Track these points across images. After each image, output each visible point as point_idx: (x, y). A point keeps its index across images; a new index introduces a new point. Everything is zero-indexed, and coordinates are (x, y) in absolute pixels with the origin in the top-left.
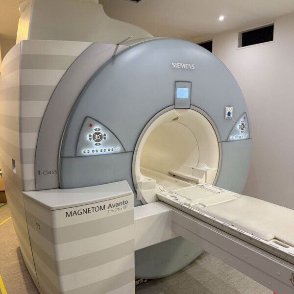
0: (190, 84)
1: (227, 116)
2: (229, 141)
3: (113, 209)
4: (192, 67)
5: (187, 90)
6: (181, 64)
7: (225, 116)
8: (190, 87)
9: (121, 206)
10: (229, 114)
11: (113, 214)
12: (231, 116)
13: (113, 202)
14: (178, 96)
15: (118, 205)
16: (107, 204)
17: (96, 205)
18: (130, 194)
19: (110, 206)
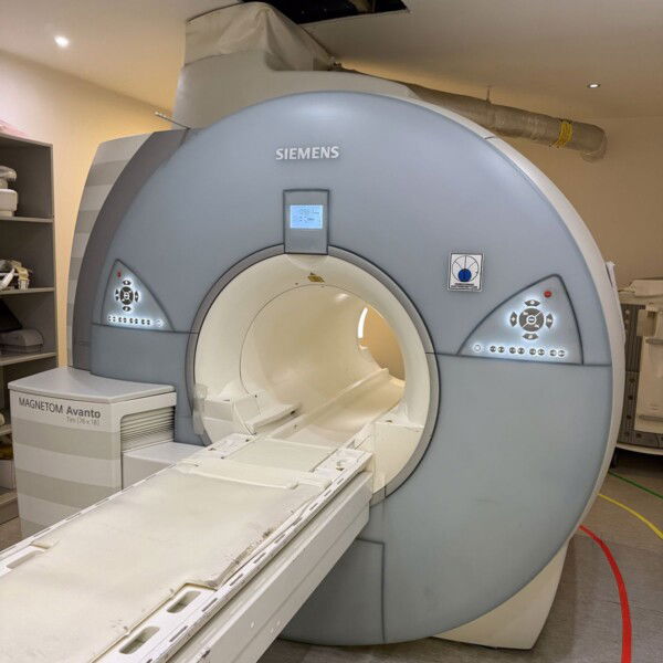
0: (324, 195)
1: (454, 280)
2: (464, 356)
3: (74, 416)
4: (331, 154)
5: (320, 209)
6: (300, 150)
7: (448, 279)
8: (325, 202)
9: (87, 418)
10: (465, 275)
11: (74, 425)
12: (475, 281)
13: (76, 406)
14: (292, 225)
15: (82, 413)
16: (66, 404)
17: (49, 400)
18: (105, 402)
19: (69, 410)
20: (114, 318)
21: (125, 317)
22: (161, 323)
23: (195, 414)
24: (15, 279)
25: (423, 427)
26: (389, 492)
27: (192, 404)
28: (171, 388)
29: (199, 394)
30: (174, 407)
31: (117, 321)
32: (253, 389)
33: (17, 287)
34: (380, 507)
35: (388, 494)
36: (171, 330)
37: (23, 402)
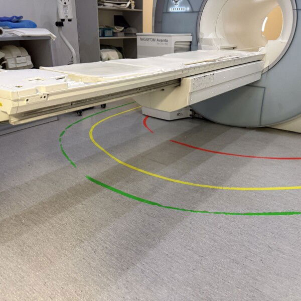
3: (159, 42)
9: (164, 42)
11: (159, 46)
15: (162, 41)
17: (151, 37)
18: (170, 36)
19: (158, 40)
20: (171, 10)
21: (175, 8)
22: (188, 9)
23: (199, 44)
24: (130, 5)
25: (287, 41)
26: (270, 68)
27: (198, 41)
28: (191, 34)
29: (200, 36)
30: (191, 42)
31: (172, 10)
32: (220, 36)
33: (131, 8)
34: (265, 74)
35: (269, 69)
36: (192, 12)
37: (142, 39)
